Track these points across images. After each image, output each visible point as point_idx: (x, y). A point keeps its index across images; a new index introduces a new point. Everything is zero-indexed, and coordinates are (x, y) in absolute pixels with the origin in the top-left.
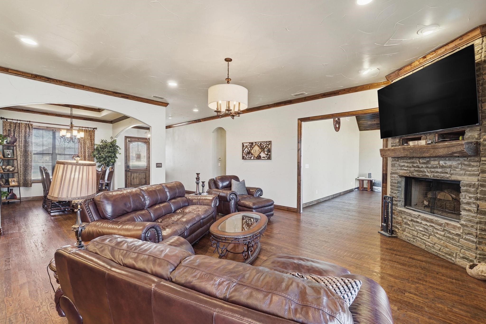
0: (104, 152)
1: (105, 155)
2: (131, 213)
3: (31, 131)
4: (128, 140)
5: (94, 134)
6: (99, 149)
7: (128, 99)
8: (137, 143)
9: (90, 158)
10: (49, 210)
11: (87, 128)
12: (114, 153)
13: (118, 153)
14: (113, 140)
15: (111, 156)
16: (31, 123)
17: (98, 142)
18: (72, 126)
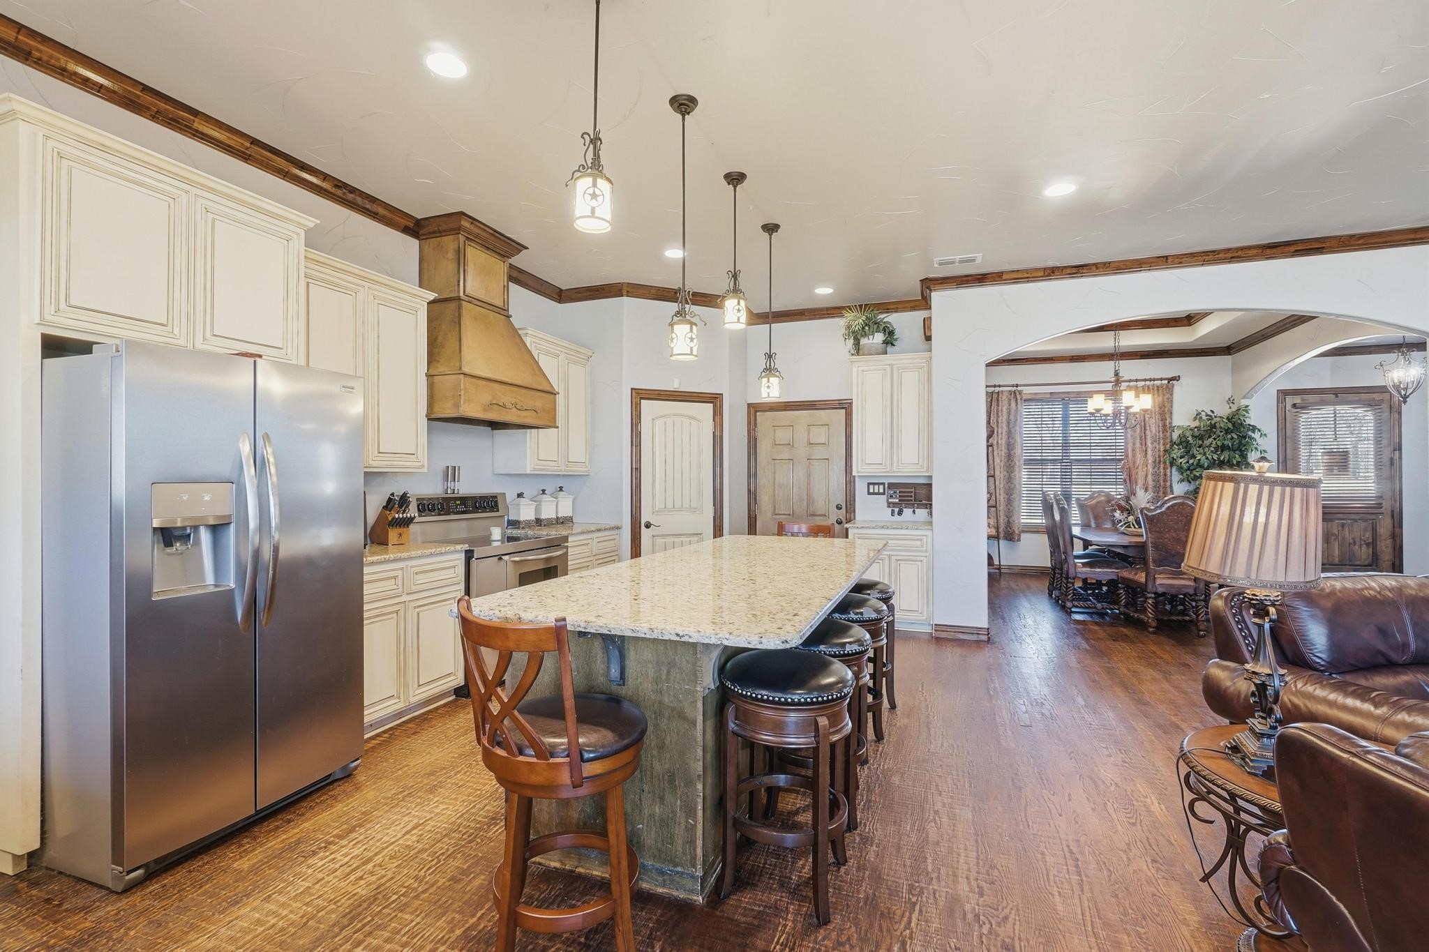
0: (1206, 450)
1: (1210, 457)
2: (1409, 669)
3: (1019, 406)
4: (1290, 401)
5: (1172, 395)
6: (1190, 439)
7: (1322, 253)
8: (1331, 408)
9: (1159, 469)
10: (1069, 604)
11: (1150, 380)
12: (1241, 450)
13: (1256, 449)
14: (1234, 408)
15: (1228, 461)
16: (1019, 388)
17: (1182, 418)
18: (1118, 380)
